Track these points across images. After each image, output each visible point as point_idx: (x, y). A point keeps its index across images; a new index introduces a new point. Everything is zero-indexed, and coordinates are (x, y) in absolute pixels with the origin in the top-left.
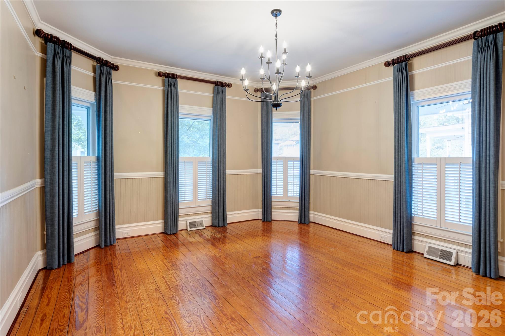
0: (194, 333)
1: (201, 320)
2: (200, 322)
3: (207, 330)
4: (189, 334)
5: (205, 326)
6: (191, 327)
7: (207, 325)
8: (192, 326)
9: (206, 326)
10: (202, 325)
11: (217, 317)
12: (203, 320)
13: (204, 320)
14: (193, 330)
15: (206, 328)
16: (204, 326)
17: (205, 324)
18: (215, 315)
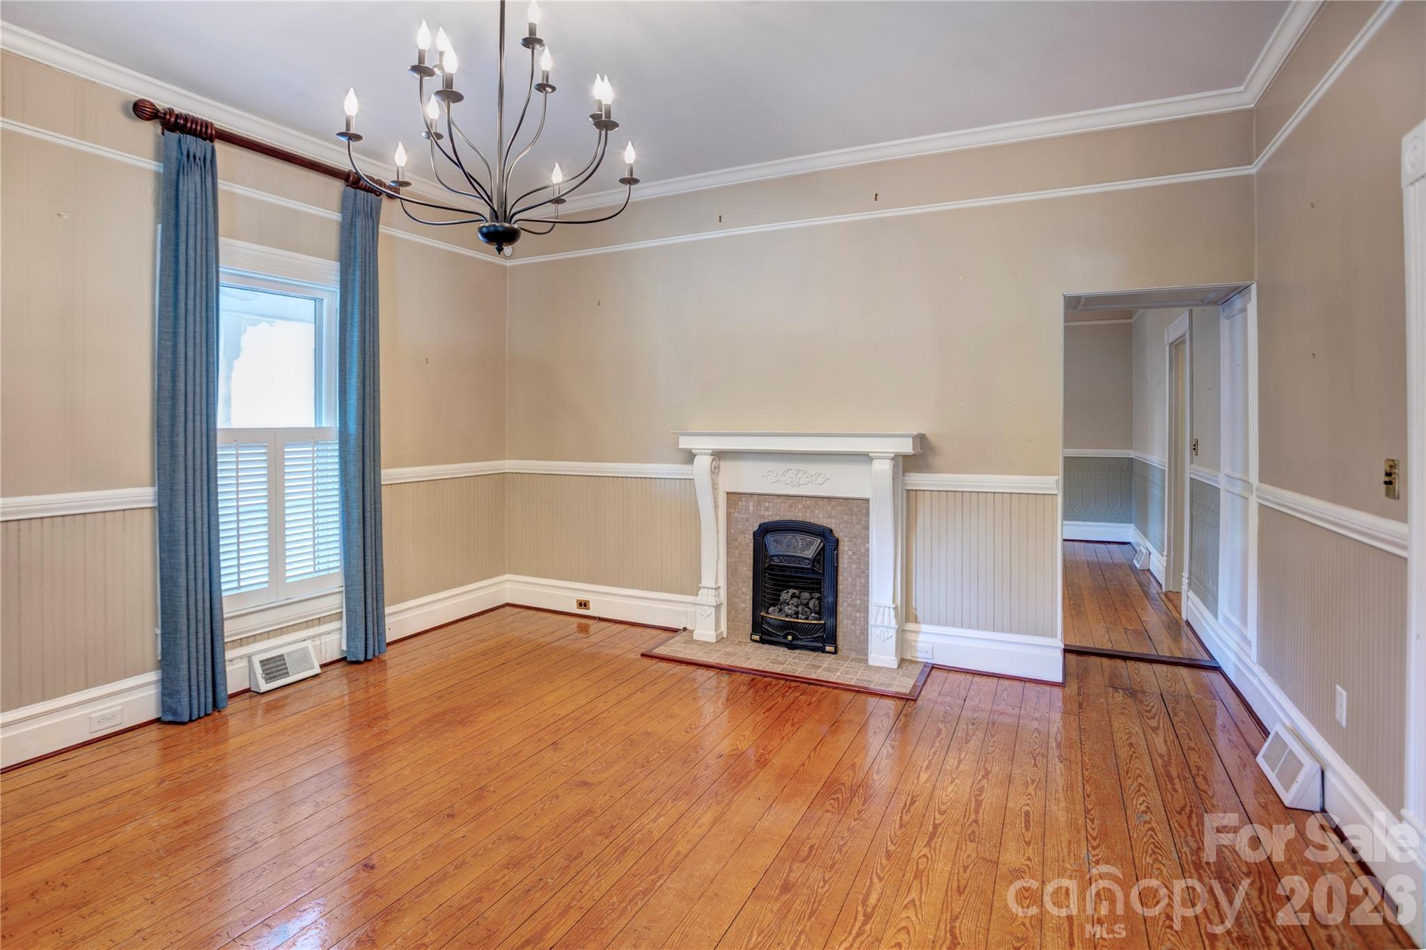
0: (903, 924)
1: (854, 940)
2: (861, 939)
3: (869, 910)
4: (918, 929)
5: (864, 920)
6: (897, 941)
7: (856, 918)
8: (893, 944)
9: (861, 918)
10: (868, 926)
11: (809, 918)
12: (851, 938)
13: (846, 934)
14: (899, 930)
15: (865, 915)
16: (865, 923)
17: (858, 924)
18: (805, 926)
